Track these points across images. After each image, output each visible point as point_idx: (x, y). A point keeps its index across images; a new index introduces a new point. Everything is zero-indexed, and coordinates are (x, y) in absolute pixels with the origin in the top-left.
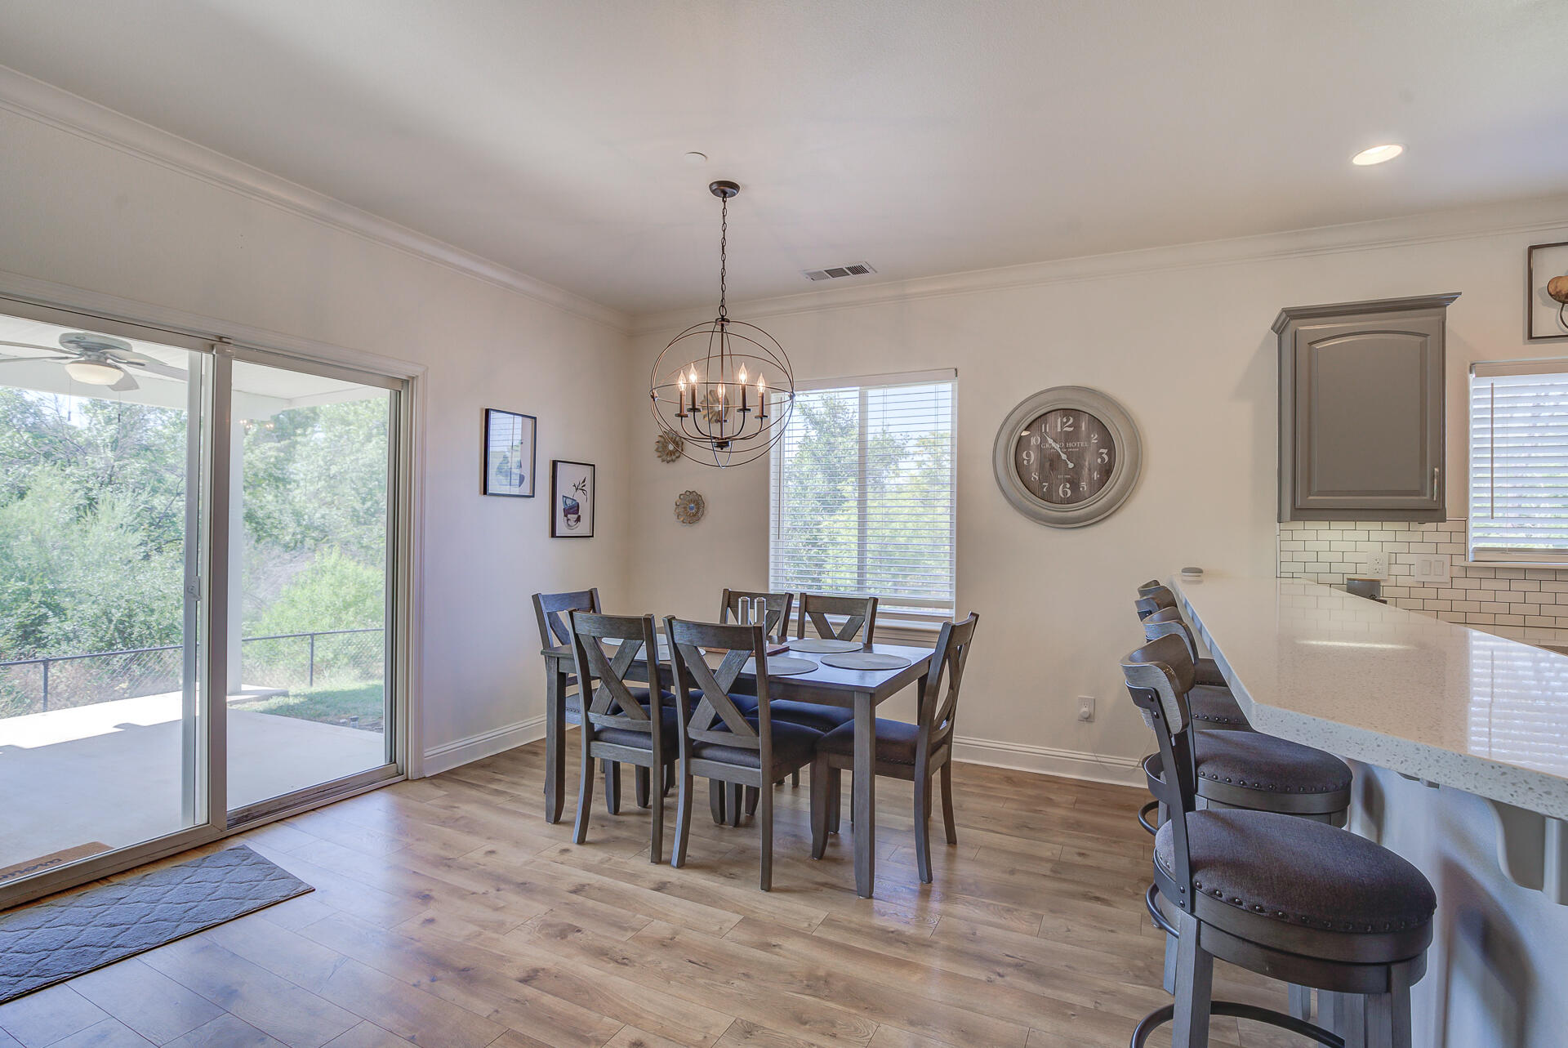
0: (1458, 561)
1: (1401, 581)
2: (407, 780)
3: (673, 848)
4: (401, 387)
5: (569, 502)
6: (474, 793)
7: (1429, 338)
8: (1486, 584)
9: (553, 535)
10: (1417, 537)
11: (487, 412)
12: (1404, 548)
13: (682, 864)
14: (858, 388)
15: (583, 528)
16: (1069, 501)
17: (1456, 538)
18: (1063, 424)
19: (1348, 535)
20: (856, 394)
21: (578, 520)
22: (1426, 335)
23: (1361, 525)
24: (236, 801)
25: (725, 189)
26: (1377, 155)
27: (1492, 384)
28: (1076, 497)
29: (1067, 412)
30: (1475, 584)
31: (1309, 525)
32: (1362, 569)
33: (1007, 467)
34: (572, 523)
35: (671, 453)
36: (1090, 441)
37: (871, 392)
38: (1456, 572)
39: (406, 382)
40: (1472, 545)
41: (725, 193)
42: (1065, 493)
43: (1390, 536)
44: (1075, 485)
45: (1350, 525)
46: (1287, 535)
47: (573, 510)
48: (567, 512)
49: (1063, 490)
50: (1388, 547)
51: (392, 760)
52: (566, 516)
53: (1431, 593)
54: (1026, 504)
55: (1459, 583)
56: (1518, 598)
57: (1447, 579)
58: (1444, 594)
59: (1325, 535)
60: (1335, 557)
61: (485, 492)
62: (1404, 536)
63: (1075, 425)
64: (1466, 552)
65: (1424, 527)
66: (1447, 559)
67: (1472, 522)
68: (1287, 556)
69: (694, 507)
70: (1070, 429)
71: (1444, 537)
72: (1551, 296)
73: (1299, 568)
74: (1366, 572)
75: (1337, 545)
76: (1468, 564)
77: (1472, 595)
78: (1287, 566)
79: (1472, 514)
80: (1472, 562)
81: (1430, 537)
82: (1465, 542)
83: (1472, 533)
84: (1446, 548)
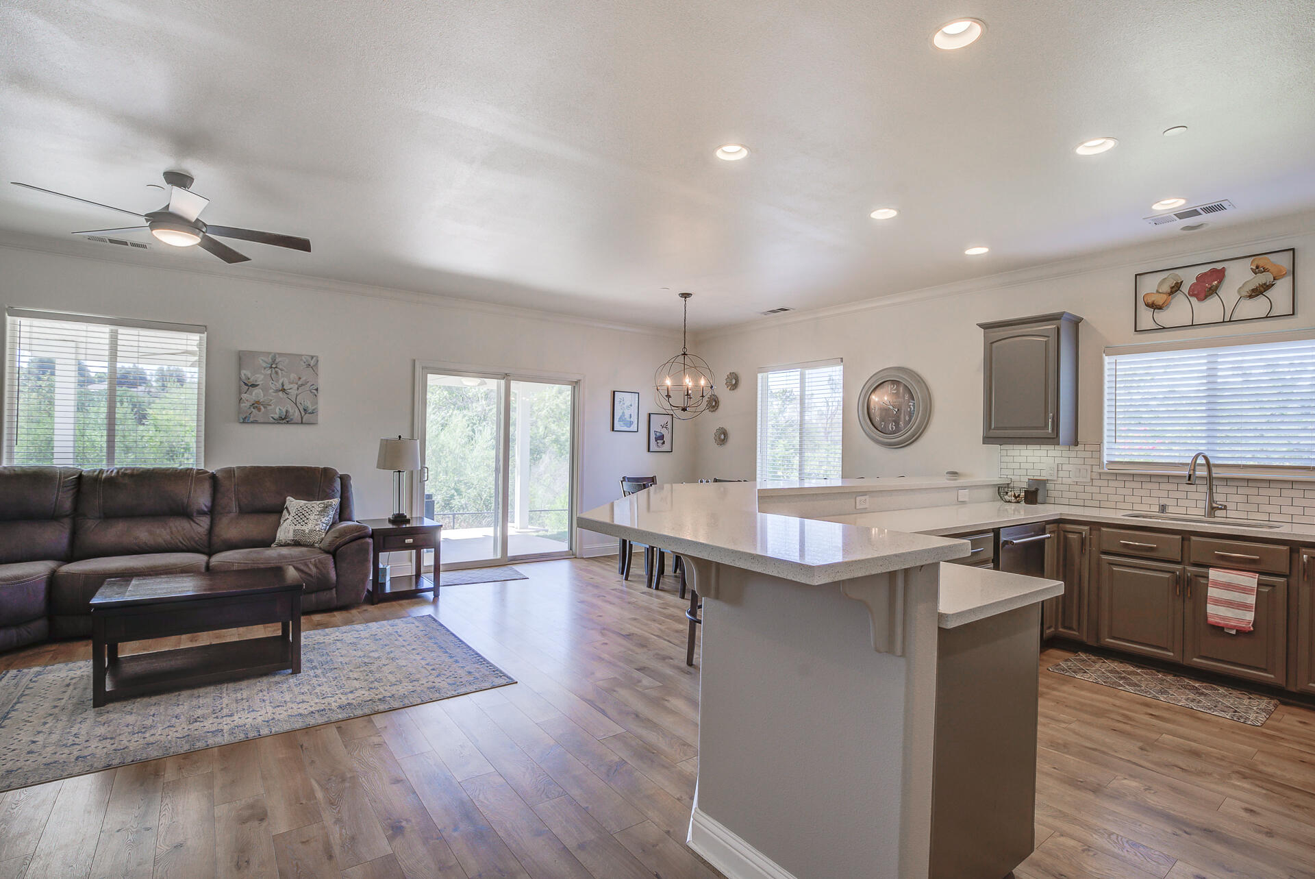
0: (1096, 469)
1: (1066, 481)
2: (576, 558)
3: (654, 585)
4: (575, 384)
5: (658, 434)
6: (599, 564)
7: (1050, 338)
8: (1112, 484)
9: (649, 451)
10: (1073, 454)
11: (614, 392)
12: (1065, 461)
13: (657, 588)
14: (799, 370)
15: (667, 447)
16: (894, 433)
17: (1096, 455)
18: (891, 389)
19: (1038, 453)
20: (799, 373)
21: (664, 443)
22: (1048, 337)
23: (1044, 447)
24: (511, 552)
25: (686, 296)
27: (1116, 360)
28: (898, 430)
29: (894, 382)
30: (1105, 483)
31: (1016, 447)
32: (1043, 473)
33: (863, 413)
34: (660, 445)
35: (714, 407)
36: (904, 398)
37: (807, 372)
38: (1095, 476)
39: (576, 382)
40: (1106, 459)
42: (892, 428)
43: (1059, 453)
44: (897, 424)
45: (1038, 447)
46: (1004, 453)
47: (660, 438)
48: (657, 439)
49: (891, 427)
50: (1058, 460)
51: (571, 549)
52: (656, 441)
53: (1081, 488)
54: (872, 434)
55: (1096, 483)
56: (1129, 492)
57: (1089, 480)
58: (1088, 489)
59: (1024, 453)
60: (1030, 466)
61: (613, 430)
62: (1066, 454)
63: (897, 389)
64: (1100, 464)
65: (1077, 448)
66: (1089, 468)
67: (1106, 445)
68: (1004, 465)
69: (723, 437)
70: (895, 392)
71: (1088, 454)
72: (1147, 305)
73: (1010, 472)
74: (1044, 476)
75: (1030, 459)
76: (1102, 471)
77: (1103, 490)
78: (1004, 471)
79: (1106, 440)
80: (1106, 470)
81: (1081, 454)
82: (1100, 458)
83: (1105, 452)
84: (1089, 461)
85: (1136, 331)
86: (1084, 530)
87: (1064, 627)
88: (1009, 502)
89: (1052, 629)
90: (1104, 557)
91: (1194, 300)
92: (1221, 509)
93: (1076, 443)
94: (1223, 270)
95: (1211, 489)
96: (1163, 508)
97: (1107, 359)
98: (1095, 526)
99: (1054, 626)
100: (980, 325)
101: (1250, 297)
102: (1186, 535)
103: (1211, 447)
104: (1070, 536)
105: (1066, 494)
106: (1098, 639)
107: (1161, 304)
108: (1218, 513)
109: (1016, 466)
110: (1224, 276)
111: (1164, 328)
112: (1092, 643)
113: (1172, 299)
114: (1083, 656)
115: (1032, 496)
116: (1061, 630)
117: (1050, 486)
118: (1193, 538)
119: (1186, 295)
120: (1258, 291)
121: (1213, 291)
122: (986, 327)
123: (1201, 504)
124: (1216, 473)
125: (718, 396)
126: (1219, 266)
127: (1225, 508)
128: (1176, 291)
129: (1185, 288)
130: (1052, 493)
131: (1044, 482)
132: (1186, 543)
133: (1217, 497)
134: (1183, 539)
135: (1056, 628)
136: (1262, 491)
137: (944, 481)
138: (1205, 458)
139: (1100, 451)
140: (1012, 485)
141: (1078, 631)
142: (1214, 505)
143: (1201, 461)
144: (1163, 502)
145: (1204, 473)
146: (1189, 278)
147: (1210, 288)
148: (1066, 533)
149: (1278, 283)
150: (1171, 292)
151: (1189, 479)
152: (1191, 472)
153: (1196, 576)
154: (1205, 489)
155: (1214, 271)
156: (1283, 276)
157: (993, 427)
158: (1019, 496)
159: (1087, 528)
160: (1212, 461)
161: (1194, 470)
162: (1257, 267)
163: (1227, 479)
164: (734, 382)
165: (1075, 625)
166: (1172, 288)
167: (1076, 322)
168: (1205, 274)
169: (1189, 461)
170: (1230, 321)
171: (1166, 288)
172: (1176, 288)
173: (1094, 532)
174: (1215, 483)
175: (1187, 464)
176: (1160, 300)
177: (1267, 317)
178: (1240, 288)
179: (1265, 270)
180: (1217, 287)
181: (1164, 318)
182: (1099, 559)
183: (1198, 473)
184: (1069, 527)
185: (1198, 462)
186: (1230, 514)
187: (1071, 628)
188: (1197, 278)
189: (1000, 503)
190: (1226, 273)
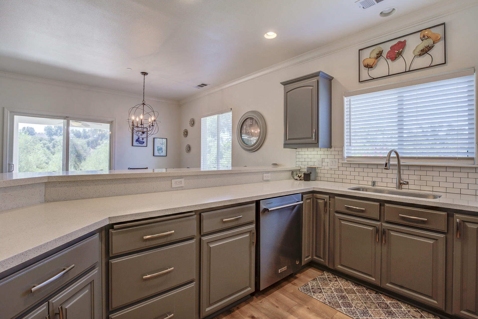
0: (341, 161)
1: (326, 168)
5: (159, 148)
8: (348, 169)
9: (154, 155)
10: (329, 153)
11: (132, 128)
12: (326, 157)
14: (216, 115)
17: (340, 153)
19: (313, 153)
20: (216, 117)
21: (162, 152)
22: (313, 86)
26: (271, 35)
27: (350, 99)
29: (251, 119)
30: (345, 169)
33: (239, 135)
34: (160, 153)
36: (254, 127)
37: (219, 116)
38: (340, 165)
39: (111, 122)
40: (346, 155)
41: (144, 75)
43: (322, 152)
45: (313, 149)
46: (297, 153)
50: (322, 156)
52: (158, 151)
53: (333, 172)
54: (243, 146)
55: (340, 169)
56: (357, 174)
57: (337, 167)
58: (337, 172)
59: (307, 153)
60: (309, 160)
61: (133, 146)
62: (326, 153)
63: (252, 122)
64: (343, 158)
65: (331, 150)
66: (337, 160)
67: (346, 148)
68: (298, 160)
69: (189, 149)
70: (251, 123)
71: (336, 153)
72: (365, 66)
73: (300, 163)
74: (316, 165)
75: (310, 156)
76: (344, 162)
77: (344, 173)
78: (298, 163)
79: (346, 144)
80: (346, 162)
81: (333, 153)
82: (342, 155)
83: (345, 151)
84: (337, 157)
85: (359, 82)
86: (326, 198)
87: (317, 256)
88: (297, 180)
89: (310, 257)
90: (337, 215)
91: (389, 61)
92: (405, 184)
93: (330, 147)
94: (405, 42)
95: (399, 172)
96: (374, 183)
97: (346, 99)
98: (332, 195)
99: (311, 255)
100: (282, 83)
101: (420, 55)
102: (382, 203)
103: (401, 147)
104: (320, 201)
105: (326, 175)
106: (334, 265)
107: (371, 64)
108: (404, 186)
109: (303, 160)
110: (405, 45)
111: (374, 79)
112: (331, 267)
113: (378, 62)
114: (326, 275)
115: (307, 177)
116: (315, 257)
117: (318, 171)
118: (387, 205)
119: (385, 58)
120: (425, 51)
121: (400, 54)
122: (285, 84)
123: (395, 181)
124: (402, 162)
125: (187, 130)
126: (402, 40)
127: (407, 183)
128: (380, 56)
129: (385, 54)
130: (320, 175)
131: (315, 168)
132: (382, 207)
133: (403, 177)
134: (380, 205)
135: (312, 257)
136: (429, 173)
137: (271, 168)
138: (396, 153)
139: (342, 151)
140: (301, 170)
141: (324, 260)
142: (402, 182)
143: (393, 155)
144: (374, 179)
145: (396, 163)
146: (386, 48)
147: (398, 53)
148: (317, 199)
149: (436, 45)
150: (377, 57)
151: (386, 166)
152: (387, 162)
153: (389, 230)
154: (396, 172)
155: (400, 42)
156: (439, 40)
157: (287, 139)
158: (301, 176)
159: (328, 196)
160: (400, 155)
161: (389, 160)
162: (424, 36)
163: (408, 166)
164: (193, 123)
165: (322, 256)
166: (377, 54)
167: (330, 80)
168: (395, 45)
169: (386, 155)
170: (409, 71)
171: (374, 55)
172: (380, 55)
173: (331, 199)
174: (402, 168)
175: (385, 157)
176: (370, 62)
177: (430, 67)
178: (415, 50)
179: (428, 37)
180: (402, 51)
181: (375, 73)
182: (334, 216)
183: (391, 163)
184: (319, 196)
185: (391, 156)
186: (411, 187)
187: (320, 257)
188: (391, 48)
189: (293, 180)
190: (406, 43)
